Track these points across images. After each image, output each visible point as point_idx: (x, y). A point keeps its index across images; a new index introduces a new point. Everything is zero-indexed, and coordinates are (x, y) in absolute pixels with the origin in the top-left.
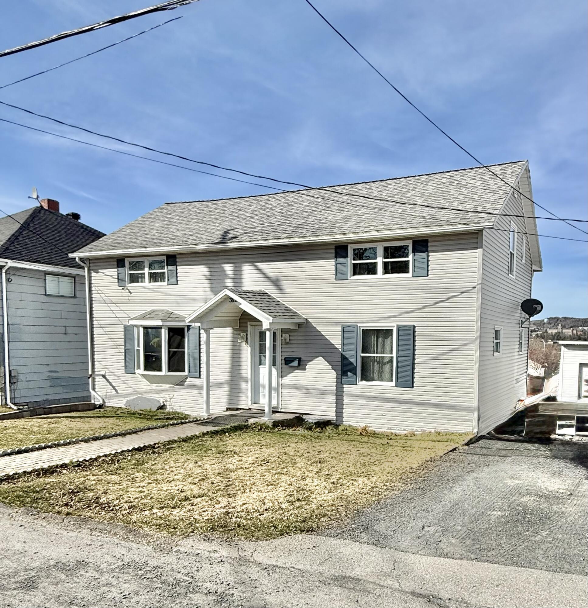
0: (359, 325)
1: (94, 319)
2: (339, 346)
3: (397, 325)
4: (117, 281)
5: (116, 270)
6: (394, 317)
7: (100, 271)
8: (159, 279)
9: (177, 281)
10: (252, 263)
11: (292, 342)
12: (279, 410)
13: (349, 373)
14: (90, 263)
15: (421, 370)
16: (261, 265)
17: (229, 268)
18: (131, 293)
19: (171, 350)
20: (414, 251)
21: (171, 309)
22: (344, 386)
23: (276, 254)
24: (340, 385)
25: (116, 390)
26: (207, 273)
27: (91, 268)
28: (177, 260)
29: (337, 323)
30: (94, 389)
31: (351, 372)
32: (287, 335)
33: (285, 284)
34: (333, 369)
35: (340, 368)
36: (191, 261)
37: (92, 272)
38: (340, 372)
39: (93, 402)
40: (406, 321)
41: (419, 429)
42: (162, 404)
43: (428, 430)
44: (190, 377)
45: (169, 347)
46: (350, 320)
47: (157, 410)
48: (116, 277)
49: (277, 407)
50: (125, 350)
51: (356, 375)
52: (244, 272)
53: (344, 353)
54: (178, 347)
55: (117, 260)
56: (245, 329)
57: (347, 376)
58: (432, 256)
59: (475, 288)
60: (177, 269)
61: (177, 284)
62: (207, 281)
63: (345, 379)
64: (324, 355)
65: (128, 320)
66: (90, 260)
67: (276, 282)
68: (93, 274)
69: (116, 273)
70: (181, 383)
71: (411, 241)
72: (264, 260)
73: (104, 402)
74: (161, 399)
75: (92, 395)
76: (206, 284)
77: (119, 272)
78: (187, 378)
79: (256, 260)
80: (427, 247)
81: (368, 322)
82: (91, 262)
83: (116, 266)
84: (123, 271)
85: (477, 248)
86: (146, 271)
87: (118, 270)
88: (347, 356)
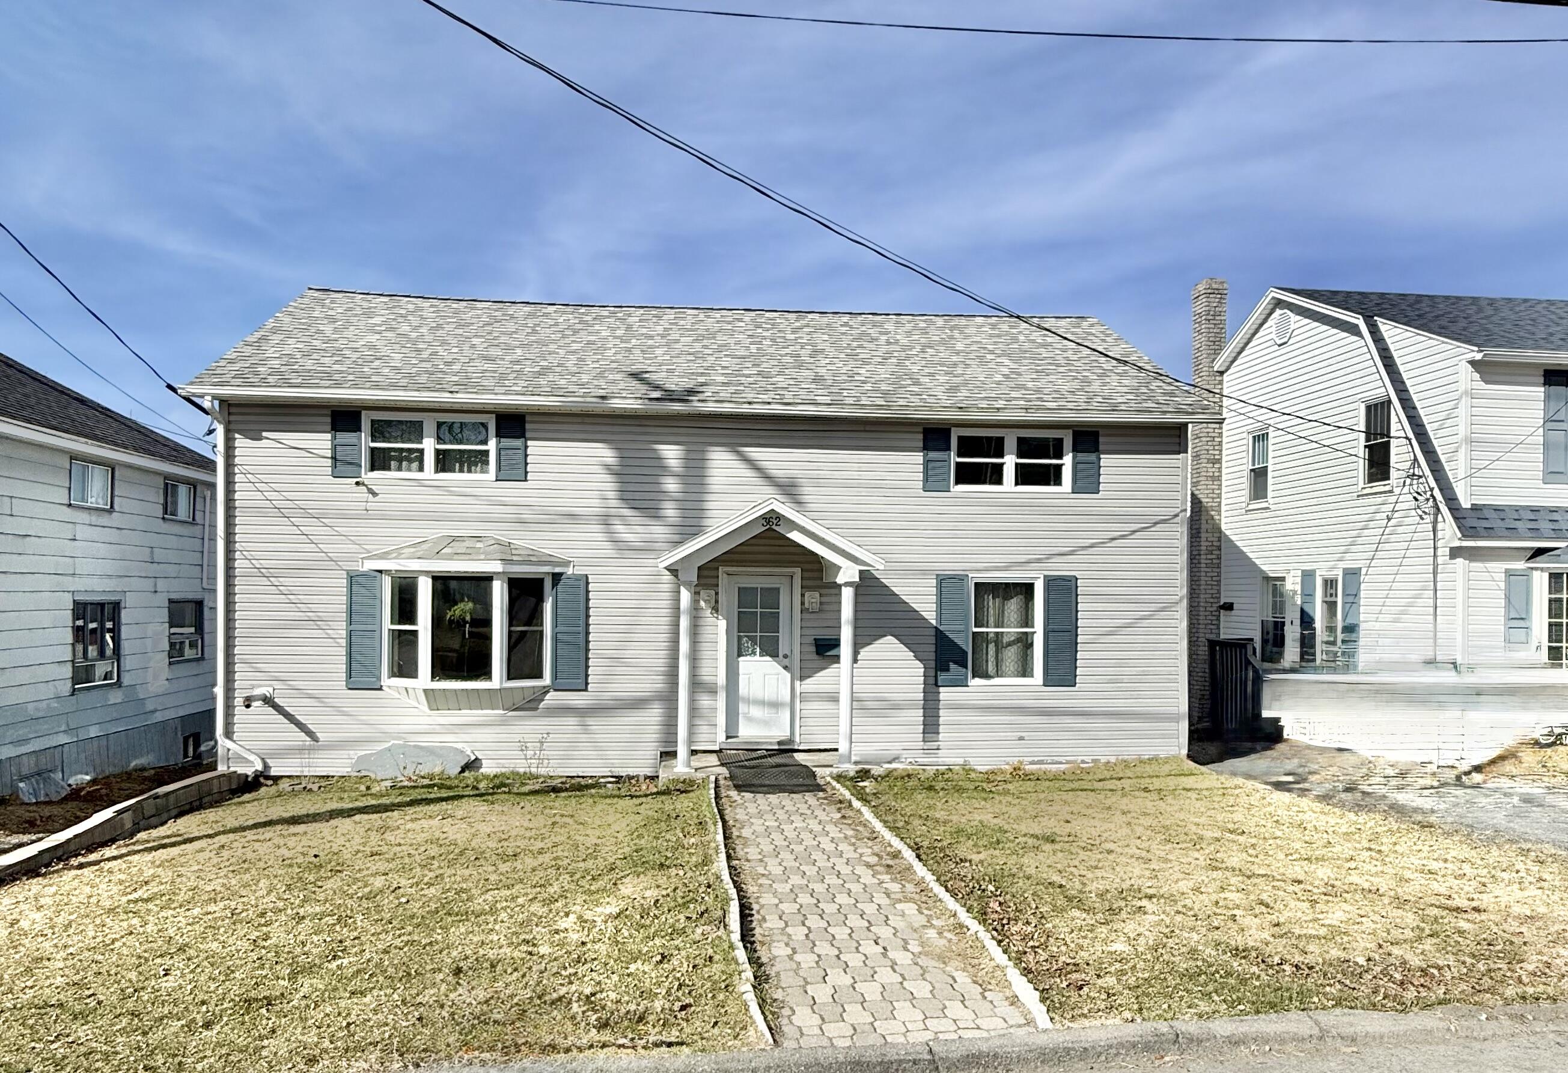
0: (970, 575)
1: (237, 555)
2: (931, 617)
3: (1045, 576)
4: (329, 462)
5: (329, 436)
6: (1039, 561)
7: (264, 434)
8: (457, 465)
9: (526, 473)
10: (733, 447)
11: (825, 607)
12: (796, 747)
13: (952, 666)
14: (229, 414)
15: (1087, 655)
16: (755, 453)
17: (671, 454)
18: (375, 494)
19: (513, 629)
20: (1075, 450)
21: (502, 535)
22: (941, 689)
23: (816, 434)
24: (933, 689)
25: (310, 734)
26: (611, 461)
27: (232, 427)
28: (528, 426)
29: (924, 572)
30: (228, 734)
31: (955, 663)
32: (817, 594)
33: (809, 493)
34: (917, 658)
35: (932, 656)
36: (569, 431)
37: (237, 436)
38: (933, 664)
39: (222, 768)
40: (1061, 568)
41: (1087, 759)
42: (473, 758)
43: (1103, 760)
44: (556, 690)
45: (510, 624)
46: (951, 566)
47: (460, 773)
48: (329, 454)
49: (791, 741)
50: (350, 634)
51: (966, 667)
52: (710, 464)
53: (941, 628)
54: (528, 623)
55: (333, 412)
56: (713, 581)
57: (948, 670)
58: (1106, 460)
59: (1176, 516)
60: (526, 447)
61: (526, 480)
62: (609, 478)
63: (942, 677)
64: (897, 631)
65: (363, 558)
66: (229, 405)
67: (789, 489)
68: (240, 441)
69: (329, 445)
70: (531, 704)
71: (1071, 431)
72: (762, 442)
73: (266, 766)
74: (468, 745)
75: (220, 751)
76: (608, 485)
77: (337, 441)
78: (548, 692)
79: (744, 441)
80: (1097, 442)
81: (987, 570)
82: (233, 410)
83: (329, 428)
84: (354, 441)
85: (1179, 453)
86: (429, 445)
87: (334, 438)
88: (947, 634)
